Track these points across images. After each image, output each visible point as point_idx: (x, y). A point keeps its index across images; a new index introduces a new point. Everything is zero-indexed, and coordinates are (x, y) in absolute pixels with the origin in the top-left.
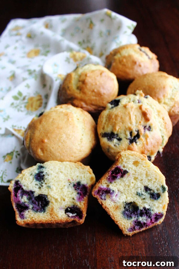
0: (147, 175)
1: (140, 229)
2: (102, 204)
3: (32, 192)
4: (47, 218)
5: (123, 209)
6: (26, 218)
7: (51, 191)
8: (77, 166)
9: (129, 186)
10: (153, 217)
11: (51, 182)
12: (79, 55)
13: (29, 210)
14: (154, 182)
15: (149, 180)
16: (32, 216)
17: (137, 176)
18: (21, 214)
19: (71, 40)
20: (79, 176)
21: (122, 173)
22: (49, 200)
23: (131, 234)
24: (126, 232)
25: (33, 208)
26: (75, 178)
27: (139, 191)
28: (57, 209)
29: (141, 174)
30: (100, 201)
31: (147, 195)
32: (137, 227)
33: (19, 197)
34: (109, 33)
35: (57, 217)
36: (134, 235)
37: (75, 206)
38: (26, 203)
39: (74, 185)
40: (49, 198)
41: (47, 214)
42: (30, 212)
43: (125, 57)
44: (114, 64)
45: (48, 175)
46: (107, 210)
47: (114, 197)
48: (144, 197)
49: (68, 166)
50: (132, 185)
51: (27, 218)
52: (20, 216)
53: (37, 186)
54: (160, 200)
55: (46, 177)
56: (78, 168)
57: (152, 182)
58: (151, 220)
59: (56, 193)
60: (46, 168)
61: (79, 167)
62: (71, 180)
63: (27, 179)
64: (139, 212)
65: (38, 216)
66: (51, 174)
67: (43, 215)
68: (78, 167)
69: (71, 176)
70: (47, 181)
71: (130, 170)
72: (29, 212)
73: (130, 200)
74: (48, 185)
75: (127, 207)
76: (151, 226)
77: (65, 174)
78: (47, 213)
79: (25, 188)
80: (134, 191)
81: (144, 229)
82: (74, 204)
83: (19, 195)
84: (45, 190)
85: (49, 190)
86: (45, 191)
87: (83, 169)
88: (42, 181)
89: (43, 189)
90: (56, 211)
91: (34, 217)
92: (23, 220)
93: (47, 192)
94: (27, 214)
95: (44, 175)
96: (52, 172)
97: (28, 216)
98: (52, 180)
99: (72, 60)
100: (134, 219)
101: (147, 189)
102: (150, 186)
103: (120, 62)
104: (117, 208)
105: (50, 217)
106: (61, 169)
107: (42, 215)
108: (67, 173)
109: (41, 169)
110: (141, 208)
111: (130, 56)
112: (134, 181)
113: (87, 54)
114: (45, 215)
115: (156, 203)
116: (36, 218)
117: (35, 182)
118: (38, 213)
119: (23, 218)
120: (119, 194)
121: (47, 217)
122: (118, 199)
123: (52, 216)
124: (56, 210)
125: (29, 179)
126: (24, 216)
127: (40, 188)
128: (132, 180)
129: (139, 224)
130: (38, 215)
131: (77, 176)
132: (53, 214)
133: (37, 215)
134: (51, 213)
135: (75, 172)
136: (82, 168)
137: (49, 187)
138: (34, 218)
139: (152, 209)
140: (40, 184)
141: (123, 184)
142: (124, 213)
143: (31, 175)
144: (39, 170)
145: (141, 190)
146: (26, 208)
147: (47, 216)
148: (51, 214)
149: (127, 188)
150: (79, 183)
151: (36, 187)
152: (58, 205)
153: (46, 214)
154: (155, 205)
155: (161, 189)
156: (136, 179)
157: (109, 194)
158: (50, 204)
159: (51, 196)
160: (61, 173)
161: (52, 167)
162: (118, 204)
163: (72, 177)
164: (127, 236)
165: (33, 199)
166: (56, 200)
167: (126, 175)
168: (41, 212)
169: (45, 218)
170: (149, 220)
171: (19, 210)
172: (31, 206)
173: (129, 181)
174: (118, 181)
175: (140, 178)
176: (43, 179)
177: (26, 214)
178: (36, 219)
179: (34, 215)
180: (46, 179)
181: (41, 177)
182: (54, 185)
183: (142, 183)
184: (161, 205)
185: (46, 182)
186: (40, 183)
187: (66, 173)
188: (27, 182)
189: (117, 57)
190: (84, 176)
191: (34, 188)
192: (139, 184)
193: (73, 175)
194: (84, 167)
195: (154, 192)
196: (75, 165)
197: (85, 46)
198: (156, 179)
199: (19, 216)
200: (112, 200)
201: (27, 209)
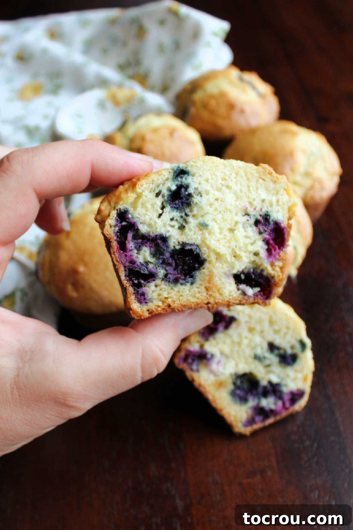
0: (271, 322)
1: (264, 420)
2: (193, 380)
3: (164, 239)
4: (198, 298)
5: (231, 387)
6: (152, 302)
7: (209, 234)
8: (262, 173)
9: (239, 344)
10: (287, 398)
11: (208, 213)
12: (123, 94)
13: (158, 281)
14: (285, 334)
15: (276, 332)
16: (165, 295)
17: (252, 325)
18: (140, 292)
19: (103, 62)
20: (266, 201)
21: (226, 322)
22: (205, 256)
23: (247, 431)
24: (239, 427)
25: (166, 276)
26: (257, 204)
27: (259, 352)
28: (221, 276)
29: (260, 321)
30: (189, 373)
31: (273, 359)
32: (258, 418)
33: (131, 250)
34: (177, 46)
35: (221, 294)
36: (254, 433)
37: (259, 271)
38: (151, 266)
39: (257, 223)
40: (205, 253)
41: (198, 288)
42: (161, 287)
43: (212, 97)
44: (193, 111)
45: (201, 196)
46: (202, 389)
47: (214, 366)
48: (267, 362)
49: (242, 172)
50: (245, 342)
51: (154, 301)
52: (138, 298)
53: (174, 223)
54: (298, 366)
55: (196, 199)
56: (264, 180)
57: (282, 334)
58: (284, 404)
59: (221, 241)
60: (193, 175)
61: (266, 179)
62: (251, 210)
63: (149, 206)
64: (260, 390)
65: (179, 294)
66: (208, 193)
67: (190, 291)
68: (264, 177)
69: (249, 197)
70: (197, 210)
71: (241, 314)
72: (156, 286)
73: (243, 368)
74: (201, 220)
75: (238, 382)
76: (284, 414)
77: (235, 193)
78: (198, 286)
79: (143, 229)
80: (249, 353)
81: (270, 421)
82: (255, 266)
83: (131, 245)
84: (195, 233)
85: (203, 234)
86: (194, 236)
87: (275, 182)
88: (187, 211)
89: (190, 230)
90: (219, 282)
91: (171, 298)
92: (145, 308)
93: (199, 238)
94: (153, 292)
95: (190, 195)
96: (208, 188)
97: (155, 295)
98: (208, 207)
99: (109, 105)
100: (252, 403)
101: (272, 347)
102: (278, 341)
103: (205, 106)
104: (220, 385)
105: (205, 294)
106: (227, 178)
107: (188, 292)
108: (241, 191)
109: (182, 178)
110: (264, 383)
111: (222, 95)
112: (249, 335)
113: (138, 89)
114: (195, 291)
115: (290, 371)
116: (175, 299)
117: (169, 213)
118: (179, 287)
119: (146, 303)
120: (223, 360)
121: (200, 295)
122: (221, 368)
123: (210, 293)
124: (220, 280)
125: (153, 205)
126: (146, 297)
127: (182, 228)
128: (245, 333)
129: (260, 412)
130: (179, 292)
131: (263, 201)
132: (214, 289)
133: (175, 293)
134: (208, 285)
135: (257, 189)
136: (271, 180)
137: (203, 226)
138: (170, 301)
139: (283, 383)
140: (182, 217)
141: (228, 341)
142: (233, 394)
143: (158, 195)
144: (178, 180)
145: (262, 350)
146: (151, 276)
147: (199, 292)
148: (207, 289)
149: (236, 348)
150: (266, 217)
151: (173, 226)
152: (222, 268)
153: (197, 290)
154: (288, 376)
155: (298, 346)
156: (251, 330)
157: (205, 361)
158: (207, 265)
159: (208, 248)
160: (227, 191)
161: (207, 175)
162: (223, 378)
163: (251, 200)
164: (242, 436)
165: (167, 255)
166: (219, 256)
167: (234, 325)
168: (185, 285)
169: (195, 297)
170: (280, 403)
171: (134, 285)
172: (161, 272)
173: (240, 335)
174: (220, 336)
175: (258, 328)
176: (189, 205)
177: (151, 292)
178: (174, 302)
179: (170, 291)
180: (196, 203)
181: (184, 200)
182: (214, 220)
183: (263, 337)
184: (300, 376)
185: (195, 212)
186: (183, 214)
187: (238, 190)
188: (148, 213)
189: (198, 96)
190: (278, 201)
191: (169, 229)
192: (258, 339)
193: (253, 195)
194: (277, 178)
195: (285, 351)
196: (258, 173)
197: (131, 71)
198: (288, 328)
199: (135, 297)
200: (212, 372)
201: (154, 279)
